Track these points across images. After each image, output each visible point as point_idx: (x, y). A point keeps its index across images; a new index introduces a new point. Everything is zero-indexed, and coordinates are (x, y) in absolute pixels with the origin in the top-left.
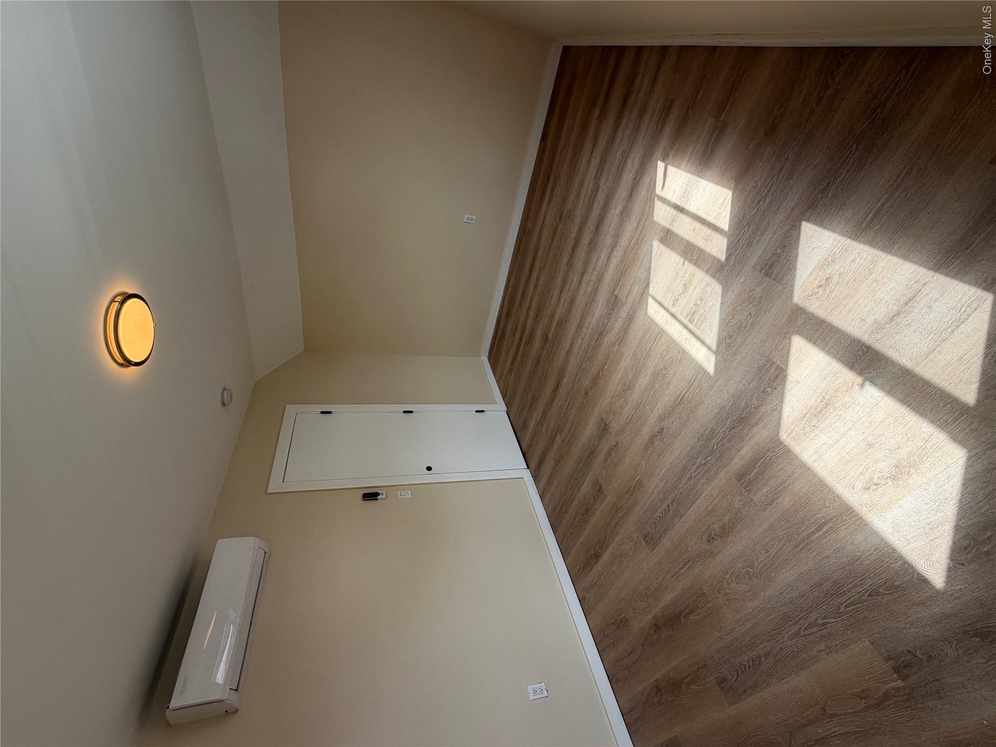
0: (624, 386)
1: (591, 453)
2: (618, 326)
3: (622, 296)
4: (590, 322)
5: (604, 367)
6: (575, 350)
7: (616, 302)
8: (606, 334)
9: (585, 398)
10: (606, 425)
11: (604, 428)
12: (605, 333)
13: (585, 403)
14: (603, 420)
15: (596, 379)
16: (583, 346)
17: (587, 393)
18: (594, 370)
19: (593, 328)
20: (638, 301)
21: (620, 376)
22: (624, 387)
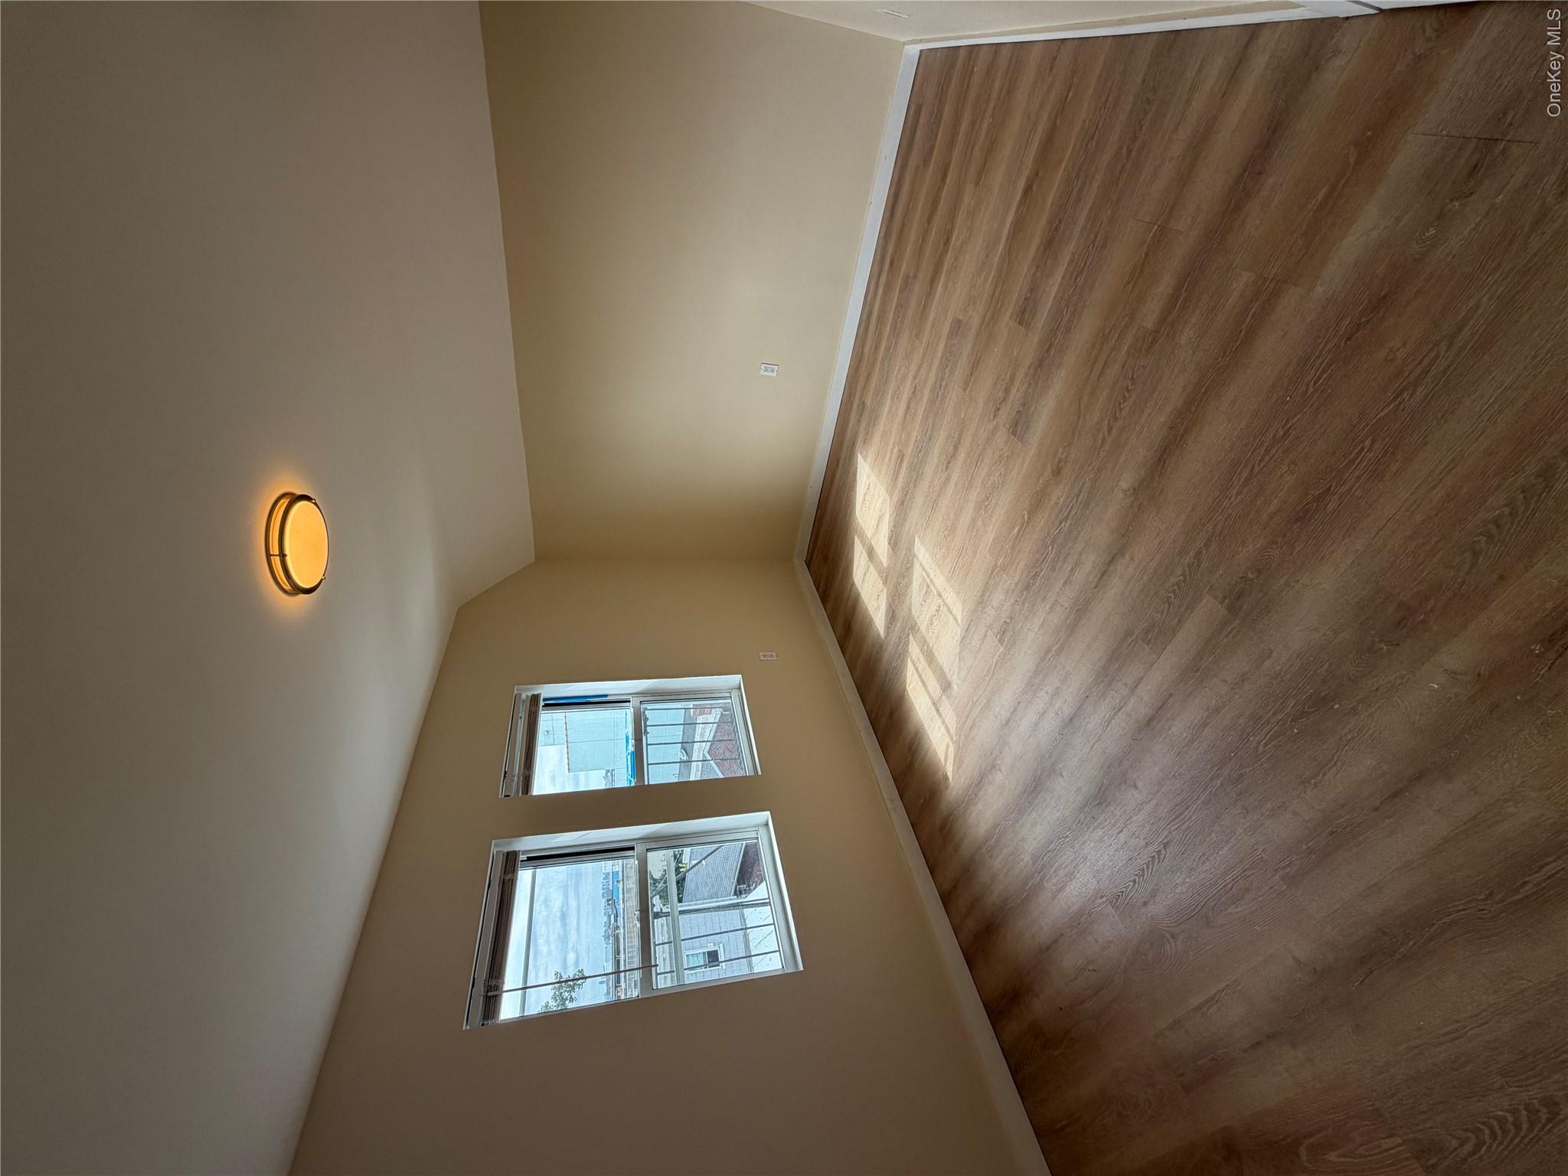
0: (987, 506)
1: (1044, 364)
2: (998, 597)
3: (992, 641)
4: (1049, 613)
5: (1019, 531)
6: (1092, 558)
7: (1002, 633)
8: (1016, 585)
9: (1060, 461)
10: (1014, 433)
11: (1018, 427)
12: (1019, 586)
13: (1060, 450)
14: (1018, 438)
15: (1037, 504)
16: (1068, 567)
17: (1057, 472)
18: (1041, 521)
19: (1044, 599)
20: (972, 624)
21: (993, 519)
22: (987, 504)
